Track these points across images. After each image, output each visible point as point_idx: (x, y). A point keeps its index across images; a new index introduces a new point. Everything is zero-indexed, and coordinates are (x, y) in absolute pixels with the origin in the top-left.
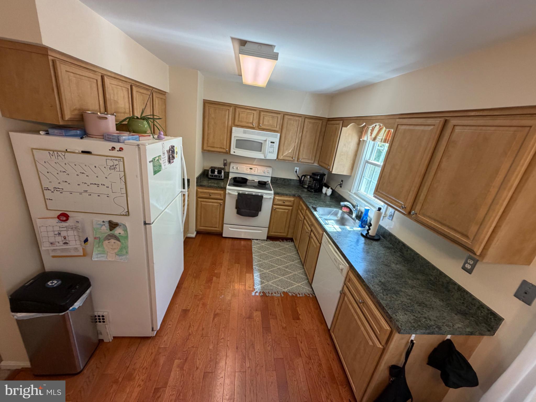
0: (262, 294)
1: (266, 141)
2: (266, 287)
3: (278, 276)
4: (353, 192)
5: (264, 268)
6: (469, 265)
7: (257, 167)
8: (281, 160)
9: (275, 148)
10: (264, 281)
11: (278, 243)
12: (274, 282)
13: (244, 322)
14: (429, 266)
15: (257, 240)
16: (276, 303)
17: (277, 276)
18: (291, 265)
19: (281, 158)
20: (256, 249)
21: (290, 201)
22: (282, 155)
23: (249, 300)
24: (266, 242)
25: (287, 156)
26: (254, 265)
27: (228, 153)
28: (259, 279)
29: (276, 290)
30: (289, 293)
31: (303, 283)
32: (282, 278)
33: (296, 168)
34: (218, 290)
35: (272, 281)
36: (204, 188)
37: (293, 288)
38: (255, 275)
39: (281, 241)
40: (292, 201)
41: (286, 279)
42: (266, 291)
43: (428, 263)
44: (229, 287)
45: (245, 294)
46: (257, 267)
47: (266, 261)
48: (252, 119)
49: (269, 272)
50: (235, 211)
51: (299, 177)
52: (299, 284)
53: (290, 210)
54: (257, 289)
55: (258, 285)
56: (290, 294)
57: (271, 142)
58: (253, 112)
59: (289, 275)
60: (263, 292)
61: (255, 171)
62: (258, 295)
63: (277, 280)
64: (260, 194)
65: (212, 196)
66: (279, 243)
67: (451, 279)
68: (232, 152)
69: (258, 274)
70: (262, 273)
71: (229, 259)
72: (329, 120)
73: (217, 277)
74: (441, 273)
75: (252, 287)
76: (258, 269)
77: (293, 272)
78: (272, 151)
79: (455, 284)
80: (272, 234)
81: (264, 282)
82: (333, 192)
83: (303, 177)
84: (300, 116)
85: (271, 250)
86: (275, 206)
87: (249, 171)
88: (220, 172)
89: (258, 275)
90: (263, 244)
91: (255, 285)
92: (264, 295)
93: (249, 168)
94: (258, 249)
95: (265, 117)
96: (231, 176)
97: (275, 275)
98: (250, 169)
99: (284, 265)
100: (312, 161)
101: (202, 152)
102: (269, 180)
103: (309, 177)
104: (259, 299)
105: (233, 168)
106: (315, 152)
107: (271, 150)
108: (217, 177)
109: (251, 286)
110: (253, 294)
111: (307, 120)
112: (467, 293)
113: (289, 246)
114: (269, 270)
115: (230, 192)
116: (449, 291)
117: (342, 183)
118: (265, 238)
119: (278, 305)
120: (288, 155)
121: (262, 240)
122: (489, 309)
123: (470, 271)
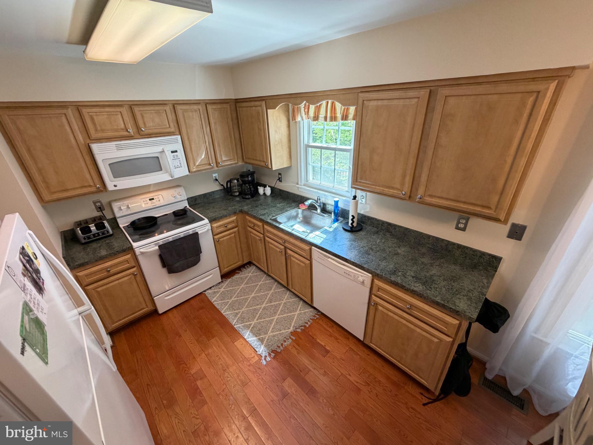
0: (273, 355)
1: (163, 152)
2: (270, 342)
3: (271, 318)
4: (302, 184)
5: (249, 320)
6: (462, 225)
7: (160, 193)
8: (195, 172)
9: (181, 159)
10: (261, 336)
11: (236, 276)
12: (273, 329)
13: (283, 407)
14: (423, 236)
15: (210, 288)
16: (294, 351)
17: (269, 319)
18: (272, 295)
19: (195, 170)
20: (220, 302)
21: (232, 222)
22: (195, 164)
23: (265, 375)
24: (223, 284)
25: (201, 165)
26: (234, 325)
27: (102, 191)
28: (255, 338)
29: (283, 336)
30: (297, 330)
31: (301, 308)
32: (276, 317)
33: (214, 175)
34: (218, 395)
35: (271, 330)
36: (88, 267)
37: (295, 321)
38: (246, 337)
39: (239, 273)
40: (235, 221)
41: (282, 316)
42: (274, 347)
43: (422, 233)
44: (228, 379)
45: (255, 371)
46: (240, 325)
47: (243, 310)
48: (122, 123)
49: (259, 321)
50: (164, 271)
51: (222, 185)
52: (298, 312)
53: (237, 233)
54: (264, 353)
55: (260, 348)
56: (299, 330)
57: (172, 152)
58: (118, 109)
59: (280, 308)
60: (273, 351)
61: (159, 200)
62: (269, 359)
63: (273, 324)
64: (191, 232)
65: (113, 271)
66: (238, 276)
67: (449, 241)
68: (110, 186)
69: (248, 332)
70: (252, 328)
71: (197, 340)
72: (237, 101)
73: (201, 379)
74: (437, 239)
75: (255, 355)
76: (243, 326)
77: (281, 302)
78: (179, 165)
79: (454, 244)
80: (226, 270)
81: (262, 338)
82: (273, 189)
83: (229, 184)
84: (197, 103)
85: (238, 291)
86: (216, 237)
87: (150, 205)
88: (100, 226)
89: (249, 334)
90: (222, 290)
91: (257, 350)
92: (275, 354)
93: (148, 199)
94: (221, 300)
95: (145, 115)
96: (123, 223)
97: (267, 319)
98: (150, 200)
99: (266, 300)
100: (235, 161)
101: (43, 206)
102: (186, 204)
103: (236, 181)
104: (275, 363)
105: (122, 210)
106: (235, 148)
107: (177, 163)
108: (99, 235)
109: (253, 355)
110: (264, 362)
111: (209, 107)
112: (467, 248)
113: (252, 274)
114: (256, 319)
115: (142, 250)
116: (449, 251)
117: (280, 176)
118: (220, 280)
119: (298, 353)
120: (203, 163)
121: (216, 285)
122: (490, 255)
123: (464, 229)
